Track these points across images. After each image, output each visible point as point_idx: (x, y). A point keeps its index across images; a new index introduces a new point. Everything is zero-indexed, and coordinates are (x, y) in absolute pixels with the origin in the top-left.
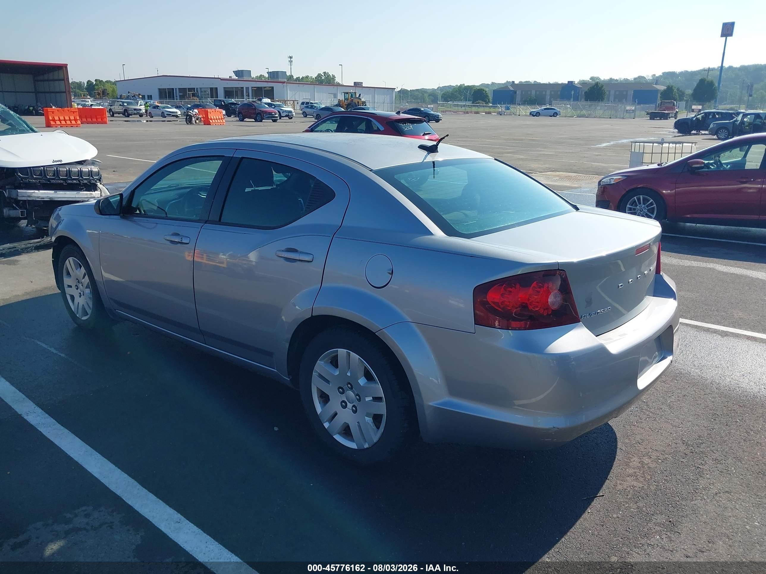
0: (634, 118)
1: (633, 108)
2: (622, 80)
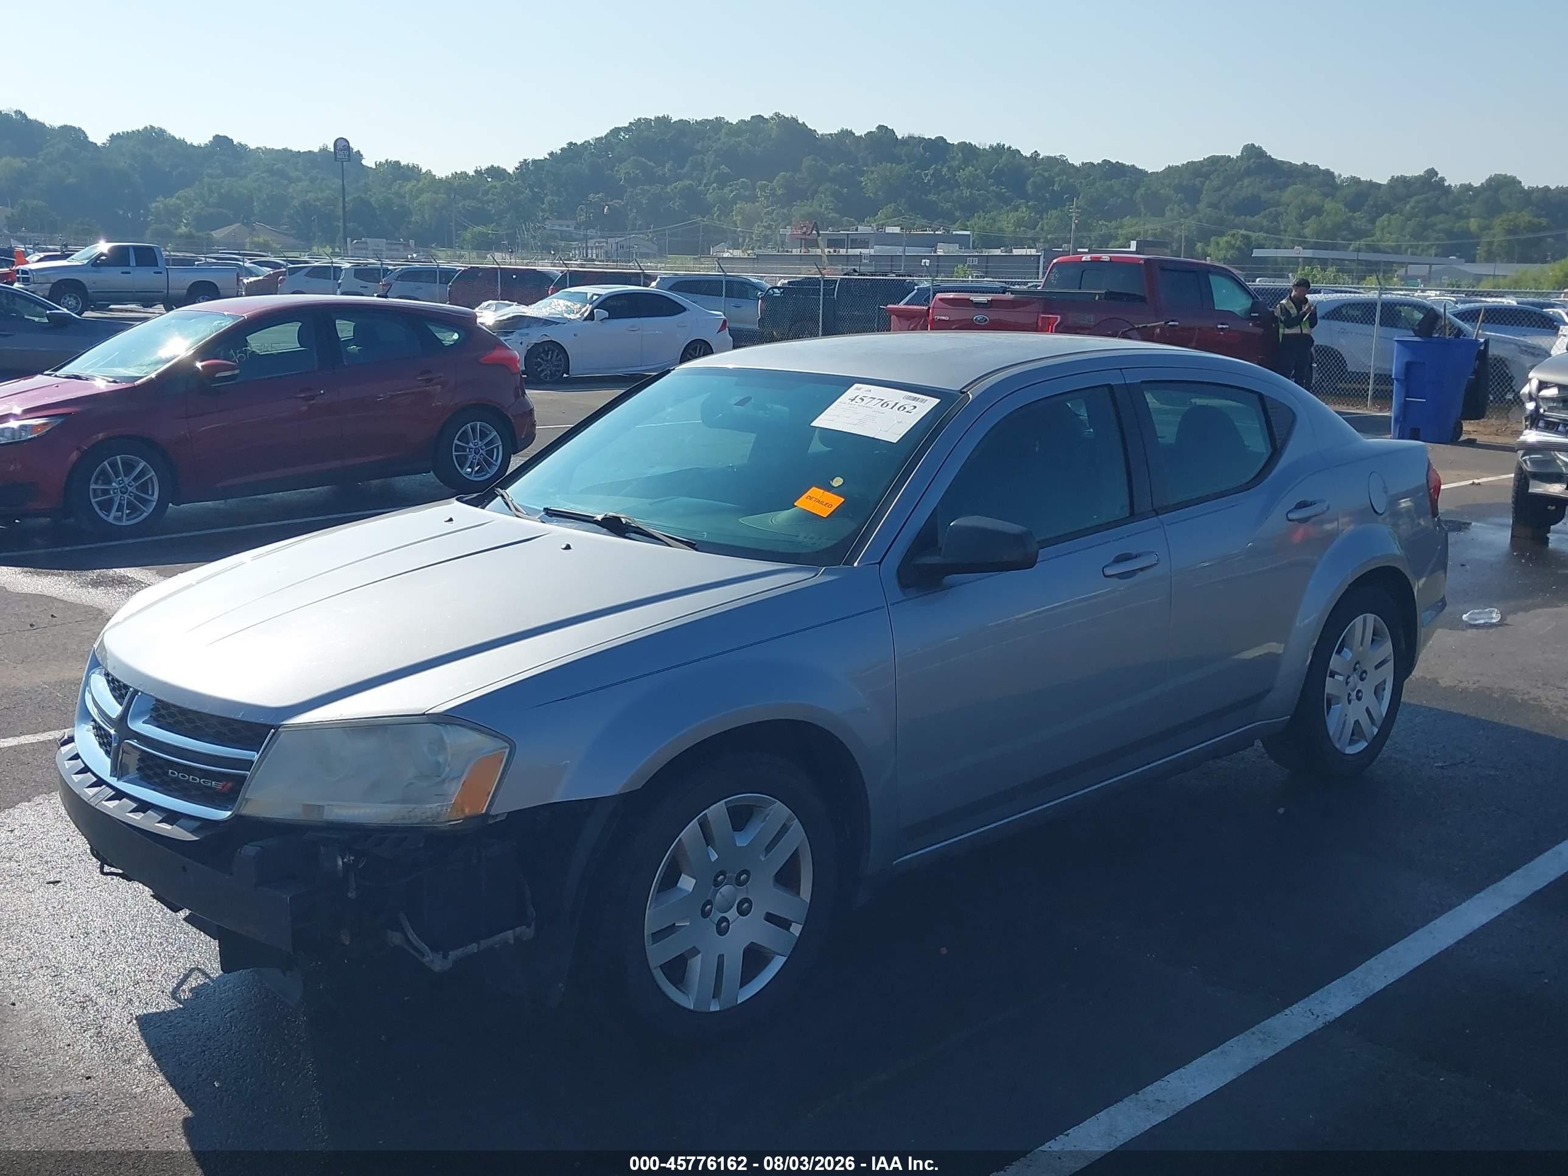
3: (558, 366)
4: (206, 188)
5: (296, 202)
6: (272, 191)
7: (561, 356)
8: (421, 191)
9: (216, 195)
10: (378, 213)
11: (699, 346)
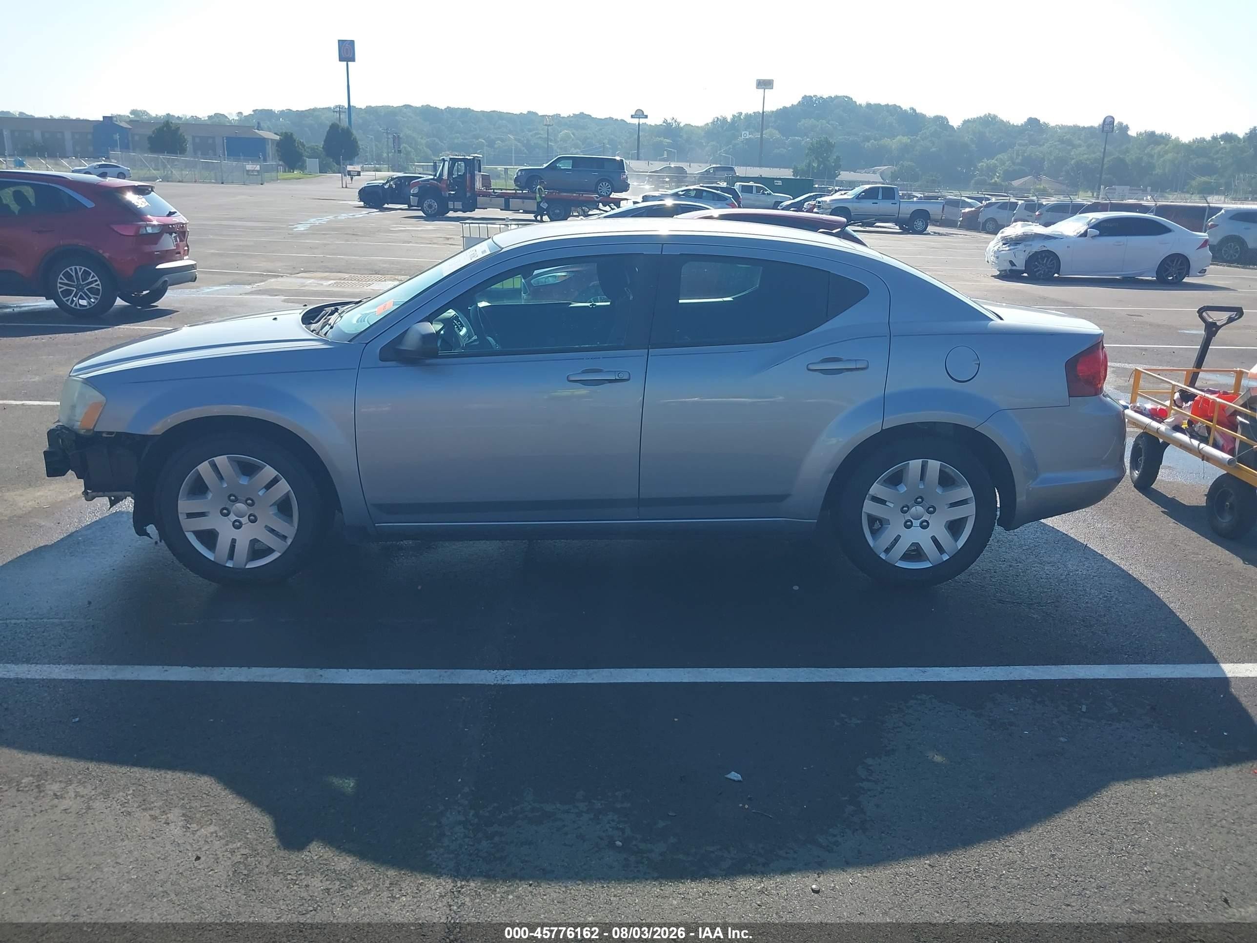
0: (262, 184)
1: (258, 168)
2: (188, 118)
3: (1051, 268)
4: (1015, 153)
5: (1073, 162)
6: (1059, 154)
7: (1055, 261)
8: (1166, 152)
9: (1020, 157)
10: (1130, 168)
11: (1177, 258)
